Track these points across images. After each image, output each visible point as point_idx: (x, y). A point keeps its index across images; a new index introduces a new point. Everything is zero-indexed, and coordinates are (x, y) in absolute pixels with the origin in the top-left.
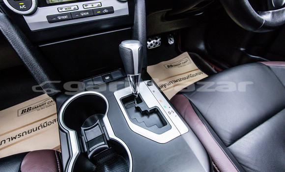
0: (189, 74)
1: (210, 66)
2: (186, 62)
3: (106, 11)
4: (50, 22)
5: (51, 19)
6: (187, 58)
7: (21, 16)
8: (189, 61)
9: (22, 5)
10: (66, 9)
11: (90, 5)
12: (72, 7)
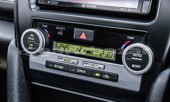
3: (107, 76)
10: (65, 60)
11: (91, 65)
12: (73, 61)
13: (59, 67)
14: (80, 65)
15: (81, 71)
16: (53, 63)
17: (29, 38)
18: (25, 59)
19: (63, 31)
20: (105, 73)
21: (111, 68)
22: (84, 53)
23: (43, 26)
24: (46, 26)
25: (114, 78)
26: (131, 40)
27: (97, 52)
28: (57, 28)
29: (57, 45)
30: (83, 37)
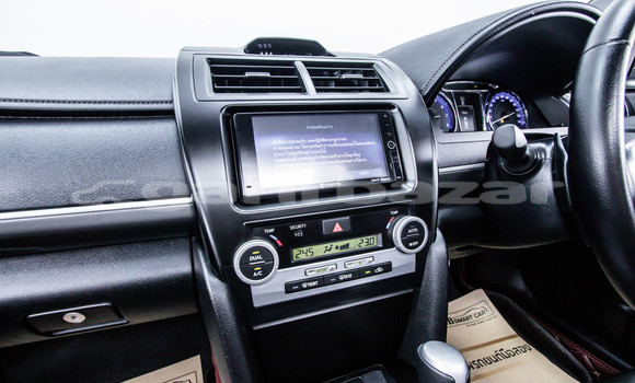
0: (497, 347)
1: (549, 335)
2: (483, 313)
3: (379, 269)
4: (287, 292)
5: (289, 288)
6: (483, 304)
7: (248, 286)
8: (489, 313)
9: (257, 271)
10: (318, 271)
11: (356, 263)
12: (329, 268)
13: (310, 284)
14: (341, 269)
15: (345, 277)
16: (299, 283)
17: (251, 258)
18: (240, 293)
19: (303, 229)
20: (376, 267)
21: (382, 256)
22: (338, 251)
23: (267, 231)
24: (272, 230)
25: (387, 267)
26: (395, 216)
27: (354, 243)
28: (292, 228)
29: (299, 253)
30: (338, 228)
